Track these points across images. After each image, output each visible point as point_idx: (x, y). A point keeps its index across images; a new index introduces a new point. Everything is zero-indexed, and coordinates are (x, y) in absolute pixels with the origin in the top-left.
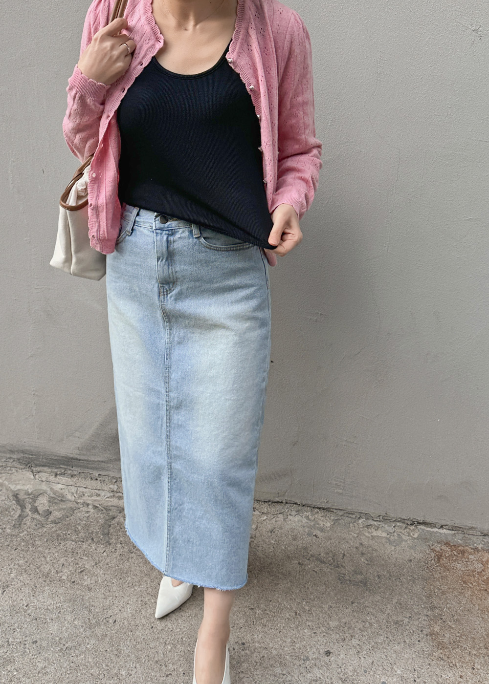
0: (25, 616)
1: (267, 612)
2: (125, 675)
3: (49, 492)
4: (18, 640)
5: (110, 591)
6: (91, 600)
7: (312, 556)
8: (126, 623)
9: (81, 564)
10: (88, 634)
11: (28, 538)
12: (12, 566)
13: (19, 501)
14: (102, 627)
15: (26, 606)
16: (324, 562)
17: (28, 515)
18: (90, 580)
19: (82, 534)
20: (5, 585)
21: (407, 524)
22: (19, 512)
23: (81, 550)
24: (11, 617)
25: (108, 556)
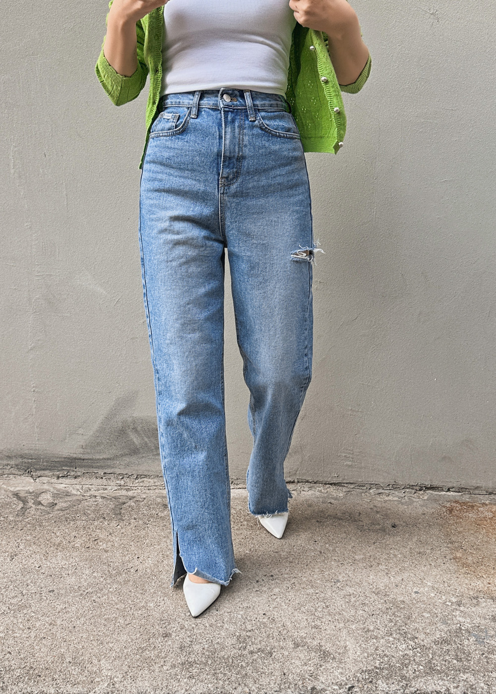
0: (38, 575)
1: (292, 553)
2: (153, 607)
3: (52, 490)
4: (33, 591)
5: (128, 551)
6: (108, 558)
7: (328, 515)
8: (148, 571)
9: (94, 535)
10: (108, 581)
11: (33, 521)
12: (19, 541)
13: (20, 498)
14: (124, 575)
15: (39, 567)
16: (342, 519)
17: (31, 507)
18: (106, 545)
19: (92, 515)
20: (13, 554)
22: (21, 505)
23: (92, 526)
24: (22, 576)
25: (122, 528)
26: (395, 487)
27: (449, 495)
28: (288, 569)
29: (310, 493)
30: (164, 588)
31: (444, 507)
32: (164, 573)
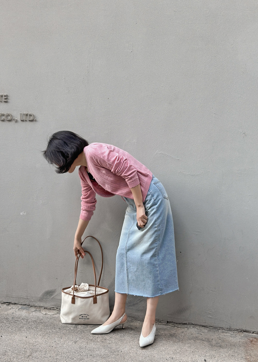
0: (85, 350)
4: (84, 355)
5: (118, 344)
6: (111, 346)
7: (199, 339)
8: (126, 352)
10: (111, 354)
11: (81, 331)
12: (77, 337)
14: (117, 352)
15: (85, 347)
16: (204, 341)
18: (109, 341)
20: (75, 342)
21: (239, 332)
24: (80, 349)
25: (115, 336)
26: (230, 329)
27: (253, 335)
28: (179, 356)
29: (193, 329)
30: (132, 358)
31: (249, 340)
32: (132, 353)
